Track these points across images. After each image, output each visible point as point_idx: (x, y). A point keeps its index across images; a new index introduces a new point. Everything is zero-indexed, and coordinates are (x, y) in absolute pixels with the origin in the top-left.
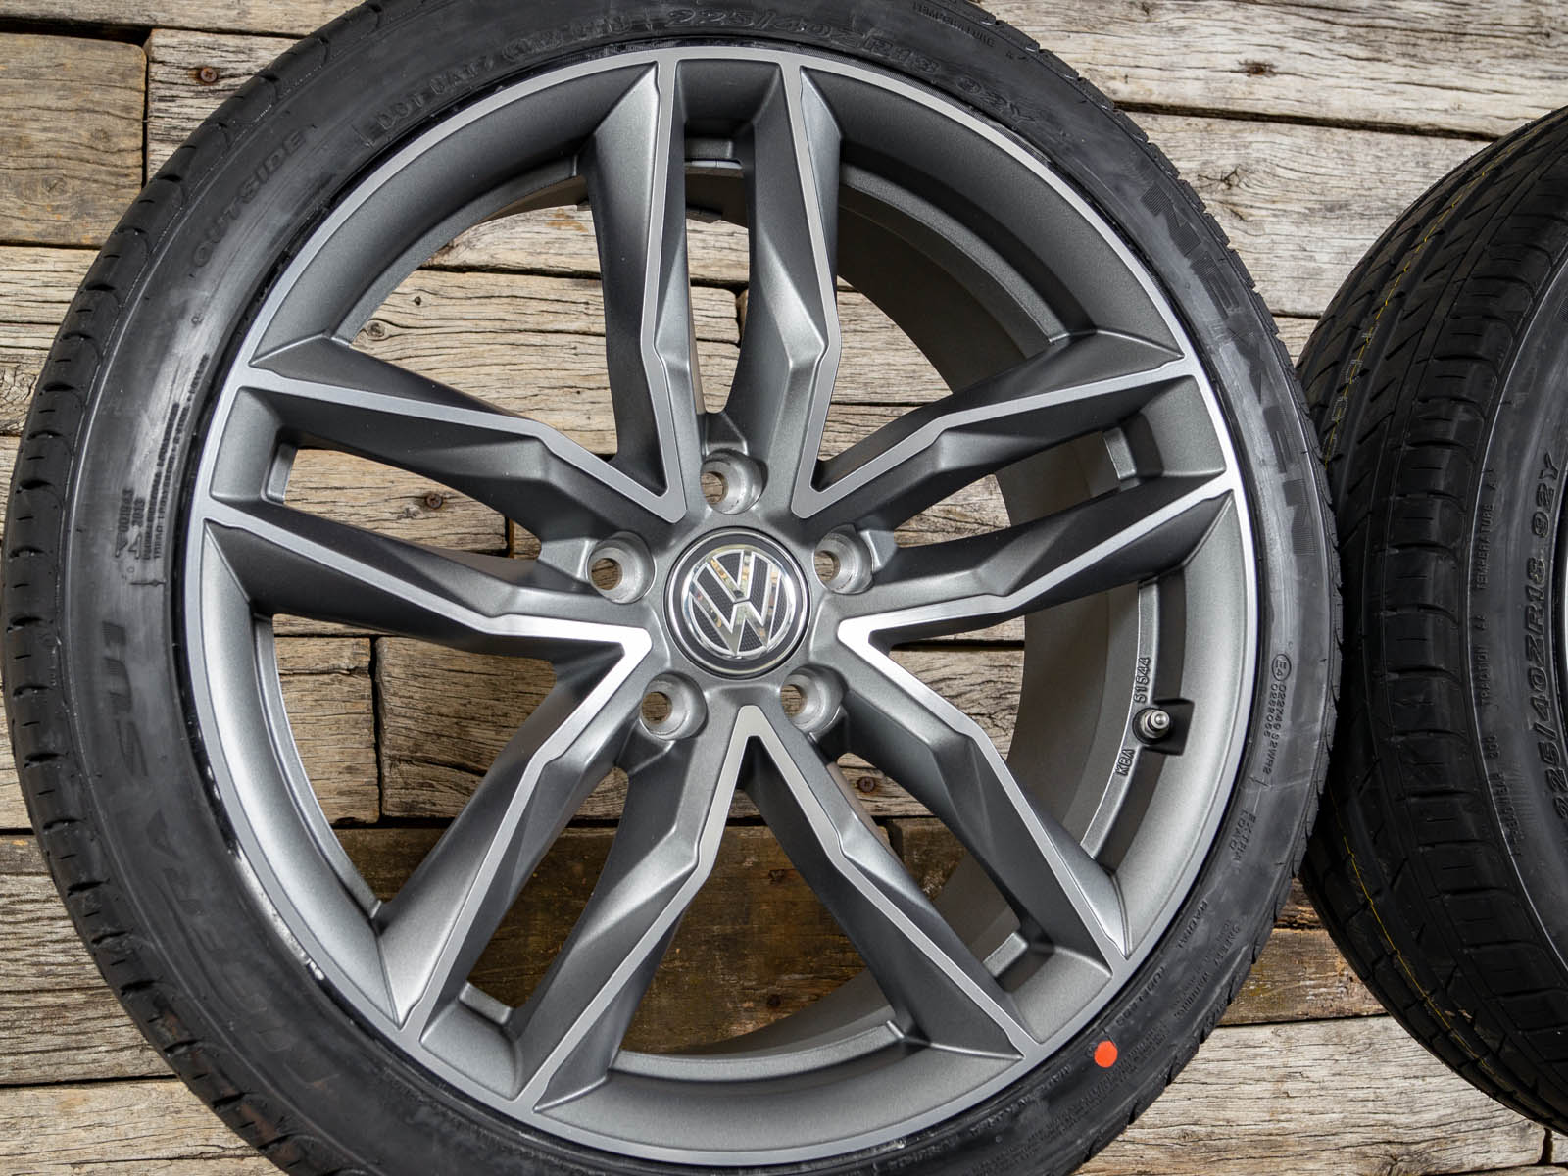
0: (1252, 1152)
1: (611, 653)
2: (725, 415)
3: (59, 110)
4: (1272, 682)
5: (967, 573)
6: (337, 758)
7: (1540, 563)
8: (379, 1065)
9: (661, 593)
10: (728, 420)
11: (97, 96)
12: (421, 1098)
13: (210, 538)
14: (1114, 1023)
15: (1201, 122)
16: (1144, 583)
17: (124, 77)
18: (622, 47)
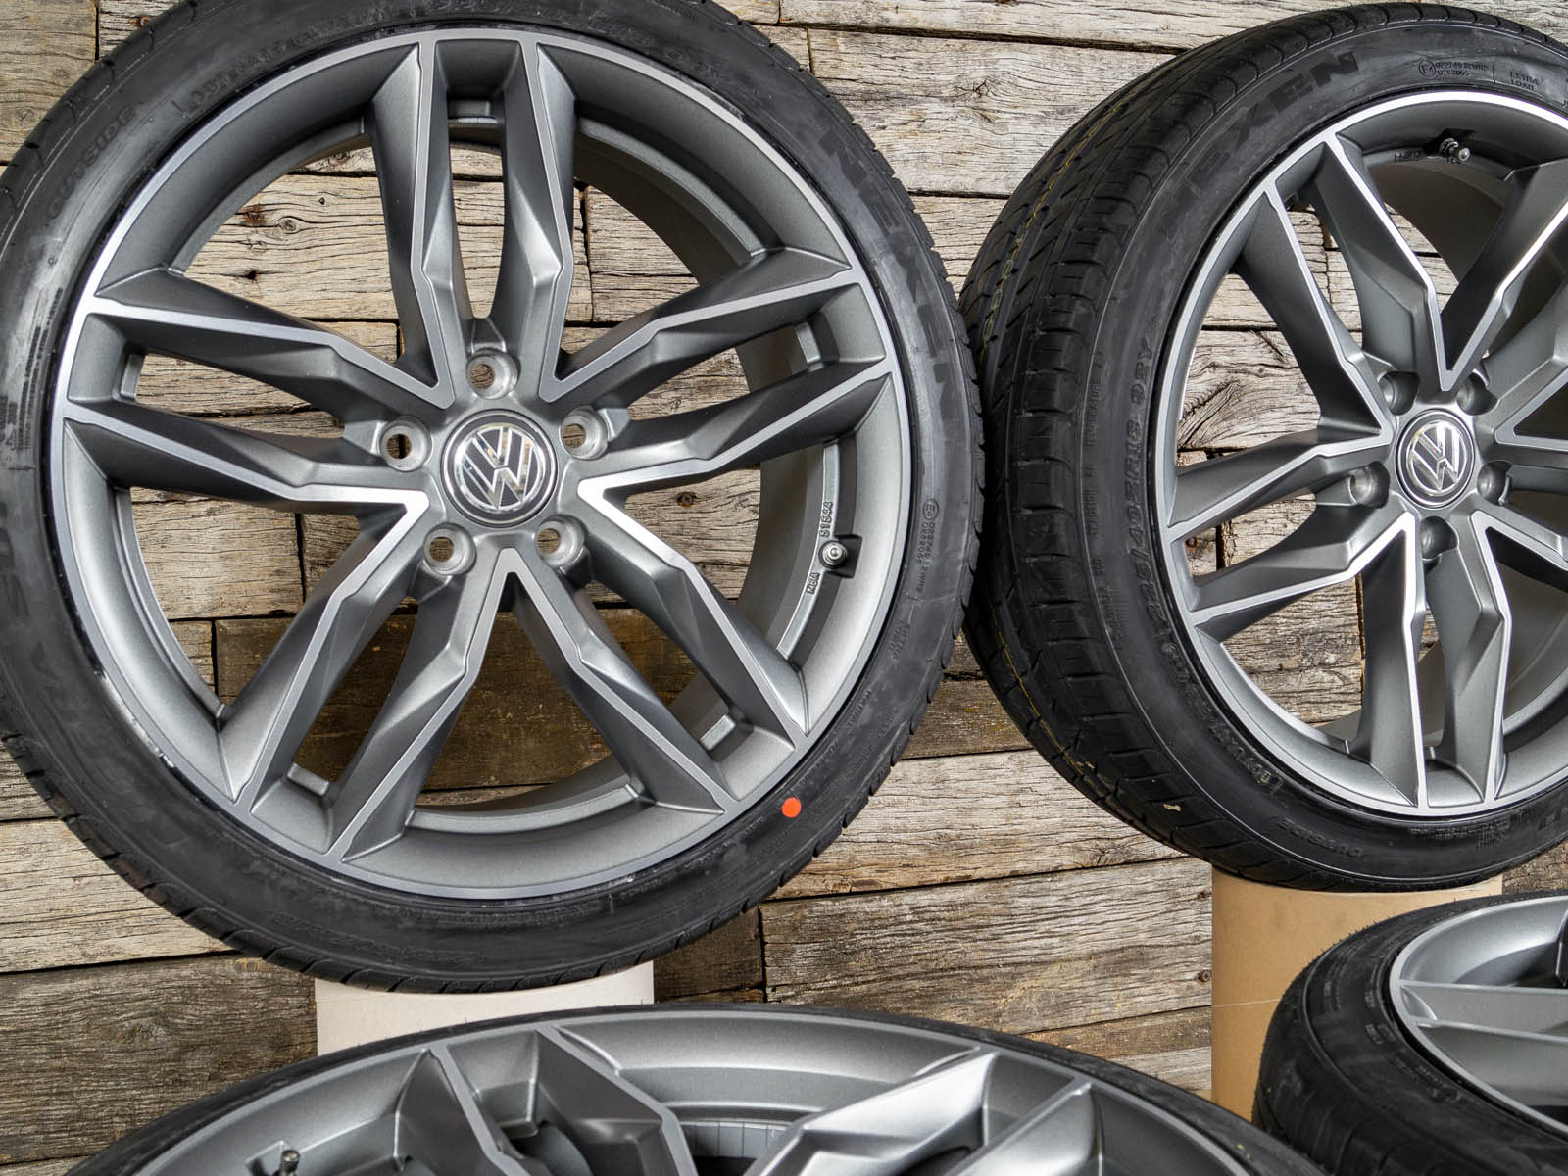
0: (992, 848)
1: (396, 511)
2: (489, 320)
3: (25, 53)
4: (923, 521)
5: (679, 442)
6: (268, 564)
7: (1137, 425)
8: (220, 830)
9: (437, 464)
10: (492, 324)
11: (57, 42)
12: (254, 854)
13: (69, 431)
14: (797, 784)
15: (957, 43)
16: (828, 443)
17: (78, 25)
18: (391, 31)
